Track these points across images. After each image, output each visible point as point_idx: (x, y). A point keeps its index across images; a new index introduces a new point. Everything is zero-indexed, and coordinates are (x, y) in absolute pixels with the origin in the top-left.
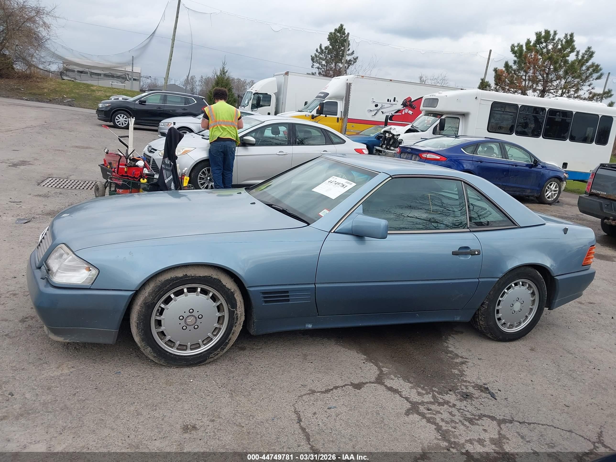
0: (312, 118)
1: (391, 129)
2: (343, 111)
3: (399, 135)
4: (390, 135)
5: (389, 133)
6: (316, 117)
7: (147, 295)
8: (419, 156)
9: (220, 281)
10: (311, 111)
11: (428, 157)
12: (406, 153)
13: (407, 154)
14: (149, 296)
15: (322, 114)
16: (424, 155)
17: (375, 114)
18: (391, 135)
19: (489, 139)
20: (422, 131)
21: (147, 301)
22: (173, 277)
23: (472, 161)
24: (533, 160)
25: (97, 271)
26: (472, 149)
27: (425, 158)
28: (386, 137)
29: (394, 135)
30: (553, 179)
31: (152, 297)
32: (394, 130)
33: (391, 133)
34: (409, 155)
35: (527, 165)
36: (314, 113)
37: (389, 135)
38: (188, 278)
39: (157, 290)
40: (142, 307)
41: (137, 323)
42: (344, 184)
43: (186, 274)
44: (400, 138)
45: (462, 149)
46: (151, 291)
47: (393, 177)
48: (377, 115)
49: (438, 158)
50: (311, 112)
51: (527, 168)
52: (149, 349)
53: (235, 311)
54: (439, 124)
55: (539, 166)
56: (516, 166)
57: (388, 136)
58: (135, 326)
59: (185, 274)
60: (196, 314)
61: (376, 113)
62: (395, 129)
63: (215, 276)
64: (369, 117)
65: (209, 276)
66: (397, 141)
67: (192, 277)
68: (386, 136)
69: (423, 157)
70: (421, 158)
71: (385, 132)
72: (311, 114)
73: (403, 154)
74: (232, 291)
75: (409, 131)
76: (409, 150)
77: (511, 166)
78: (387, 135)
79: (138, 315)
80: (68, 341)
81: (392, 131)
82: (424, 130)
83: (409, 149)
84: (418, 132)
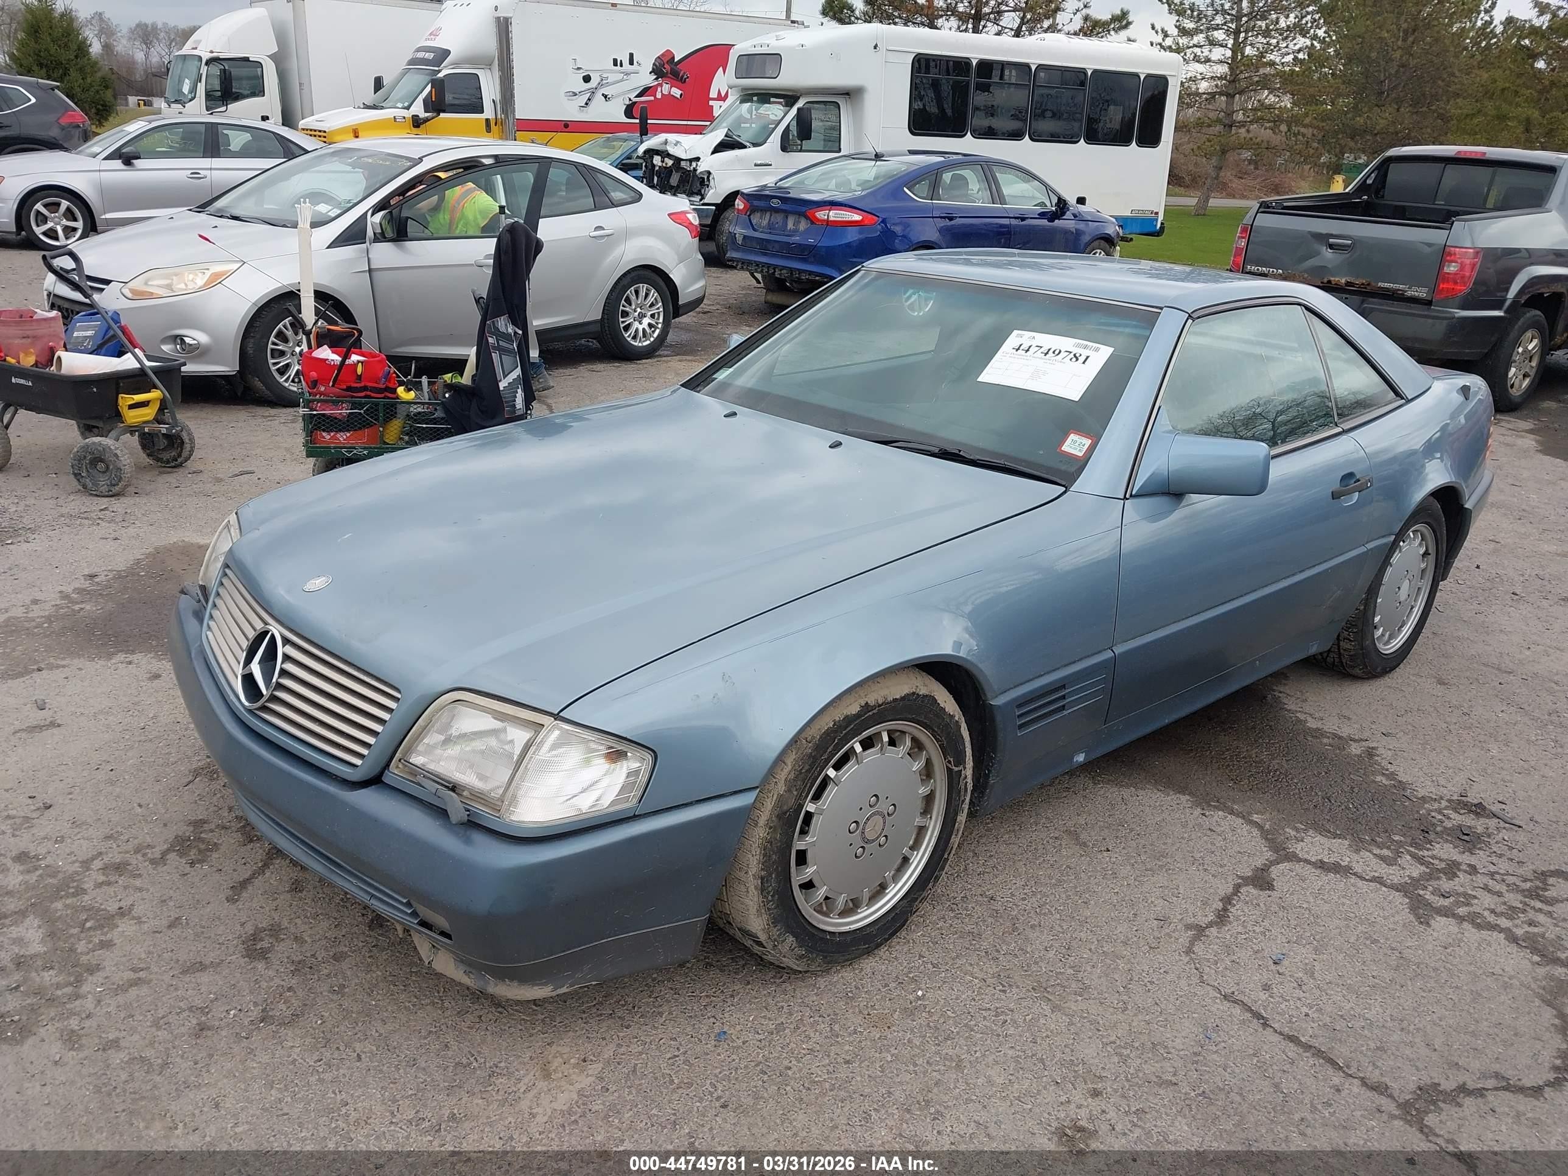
0: (414, 126)
1: (666, 142)
2: (498, 99)
3: (698, 159)
4: (666, 159)
5: (665, 154)
6: (426, 120)
7: (781, 788)
8: (807, 217)
9: (934, 700)
10: (406, 104)
11: (831, 219)
12: (766, 211)
13: (768, 215)
14: (789, 790)
15: (444, 111)
16: (821, 215)
17: (587, 104)
18: (670, 162)
19: (960, 157)
20: (755, 145)
21: (785, 808)
22: (837, 719)
23: (933, 217)
24: (1055, 200)
25: (649, 757)
26: (923, 187)
27: (824, 220)
28: (654, 166)
29: (678, 160)
30: (1096, 243)
31: (795, 793)
32: (676, 145)
33: (669, 156)
34: (777, 215)
35: (1042, 215)
36: (418, 109)
37: (663, 162)
38: (870, 713)
39: (807, 767)
40: (775, 827)
41: (762, 878)
42: (1075, 350)
43: (867, 703)
44: (702, 167)
45: (905, 189)
46: (792, 776)
47: (1195, 315)
48: (592, 104)
49: (857, 217)
50: (408, 108)
51: (1045, 222)
52: (791, 939)
53: (963, 772)
54: (794, 123)
55: (1068, 215)
56: (1023, 219)
57: (660, 164)
58: (756, 888)
59: (863, 704)
60: (884, 806)
61: (589, 99)
62: (678, 142)
63: (923, 691)
64: (572, 112)
65: (914, 693)
66: (695, 175)
67: (880, 706)
68: (655, 162)
69: (818, 220)
70: (812, 223)
71: (650, 153)
72: (408, 114)
73: (758, 215)
74: (957, 718)
75: (723, 146)
76: (775, 203)
77: (1014, 222)
78: (657, 160)
79: (765, 855)
80: (564, 990)
81: (671, 150)
82: (760, 141)
83: (775, 200)
84: (745, 147)
